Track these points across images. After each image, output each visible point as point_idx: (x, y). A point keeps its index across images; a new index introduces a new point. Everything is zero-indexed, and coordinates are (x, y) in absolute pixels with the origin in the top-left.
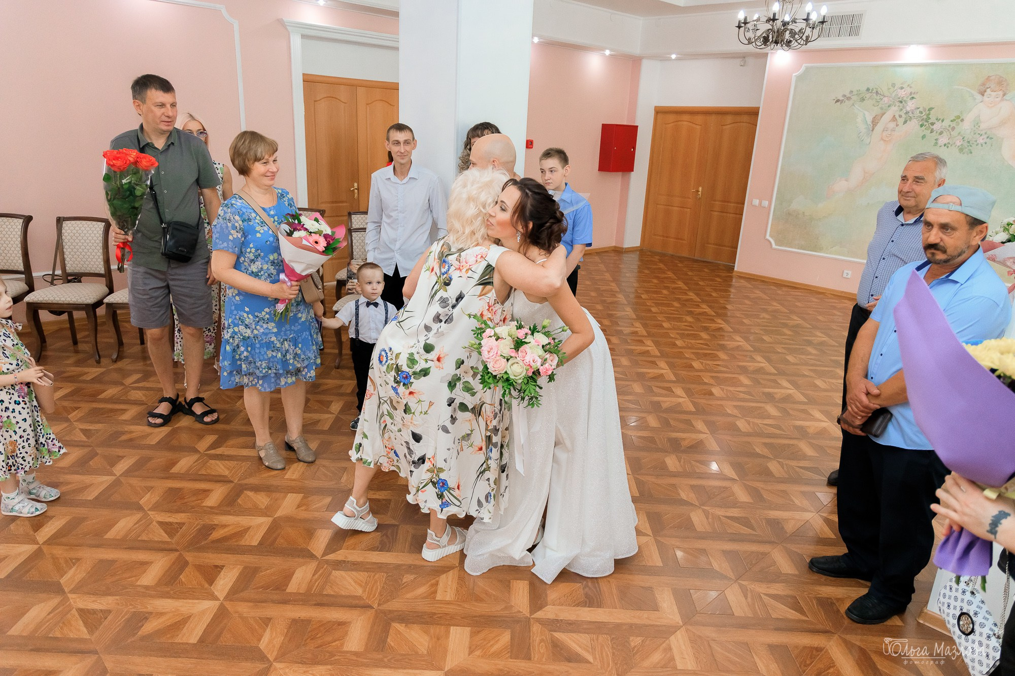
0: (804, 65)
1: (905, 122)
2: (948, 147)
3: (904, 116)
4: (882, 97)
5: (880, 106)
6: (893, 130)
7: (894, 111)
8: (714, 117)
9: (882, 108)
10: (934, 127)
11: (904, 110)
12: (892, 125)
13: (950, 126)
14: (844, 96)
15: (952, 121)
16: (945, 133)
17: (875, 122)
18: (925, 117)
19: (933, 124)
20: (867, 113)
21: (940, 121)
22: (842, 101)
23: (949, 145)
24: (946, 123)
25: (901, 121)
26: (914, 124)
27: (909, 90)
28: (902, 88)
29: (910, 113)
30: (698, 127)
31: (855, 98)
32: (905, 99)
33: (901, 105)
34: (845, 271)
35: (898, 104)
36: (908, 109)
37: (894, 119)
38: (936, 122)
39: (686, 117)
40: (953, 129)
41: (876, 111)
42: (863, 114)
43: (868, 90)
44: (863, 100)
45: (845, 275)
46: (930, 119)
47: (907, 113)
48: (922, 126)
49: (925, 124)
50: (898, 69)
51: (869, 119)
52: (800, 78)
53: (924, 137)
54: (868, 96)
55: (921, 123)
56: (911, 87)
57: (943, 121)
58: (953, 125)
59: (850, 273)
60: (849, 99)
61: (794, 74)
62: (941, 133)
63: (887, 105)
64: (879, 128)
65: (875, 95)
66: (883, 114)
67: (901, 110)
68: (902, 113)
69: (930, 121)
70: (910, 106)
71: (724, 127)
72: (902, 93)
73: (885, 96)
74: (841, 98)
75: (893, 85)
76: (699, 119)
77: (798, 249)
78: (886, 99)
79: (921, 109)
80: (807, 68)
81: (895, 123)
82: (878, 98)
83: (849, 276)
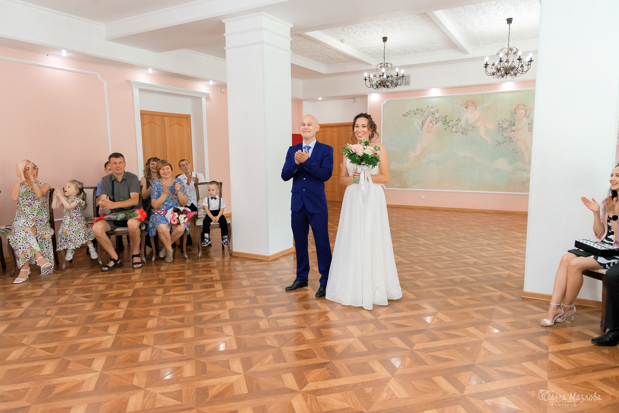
0: (386, 100)
1: (436, 123)
2: (457, 133)
3: (435, 120)
4: (424, 112)
5: (424, 116)
6: (432, 127)
7: (430, 118)
8: (343, 128)
9: (425, 117)
10: (449, 124)
11: (435, 117)
12: (431, 125)
13: (456, 123)
14: (407, 113)
15: (456, 121)
16: (454, 127)
17: (423, 124)
18: (444, 120)
19: (448, 123)
20: (418, 120)
21: (451, 121)
22: (406, 115)
23: (457, 132)
24: (454, 122)
25: (434, 123)
26: (440, 123)
27: (435, 109)
28: (432, 108)
29: (438, 118)
30: (335, 133)
31: (412, 113)
32: (434, 112)
33: (433, 115)
34: (422, 196)
35: (432, 115)
36: (437, 117)
37: (431, 122)
38: (450, 122)
39: (328, 129)
40: (458, 124)
41: (422, 119)
42: (417, 121)
43: (417, 109)
44: (415, 114)
45: (422, 198)
46: (447, 120)
47: (436, 119)
48: (444, 124)
49: (445, 123)
50: (429, 99)
51: (420, 123)
52: (385, 106)
53: (445, 129)
54: (418, 112)
55: (443, 123)
56: (436, 107)
57: (452, 121)
58: (457, 122)
59: (424, 196)
60: (409, 114)
61: (382, 104)
62: (453, 127)
63: (427, 116)
64: (425, 126)
65: (420, 111)
66: (426, 120)
67: (433, 118)
68: (434, 119)
69: (447, 122)
70: (437, 115)
71: (349, 133)
72: (432, 110)
73: (425, 112)
74: (406, 114)
75: (428, 107)
76: (336, 129)
77: (397, 188)
78: (426, 113)
79: (442, 117)
80: (387, 101)
81: (432, 124)
82: (422, 113)
83: (424, 198)
